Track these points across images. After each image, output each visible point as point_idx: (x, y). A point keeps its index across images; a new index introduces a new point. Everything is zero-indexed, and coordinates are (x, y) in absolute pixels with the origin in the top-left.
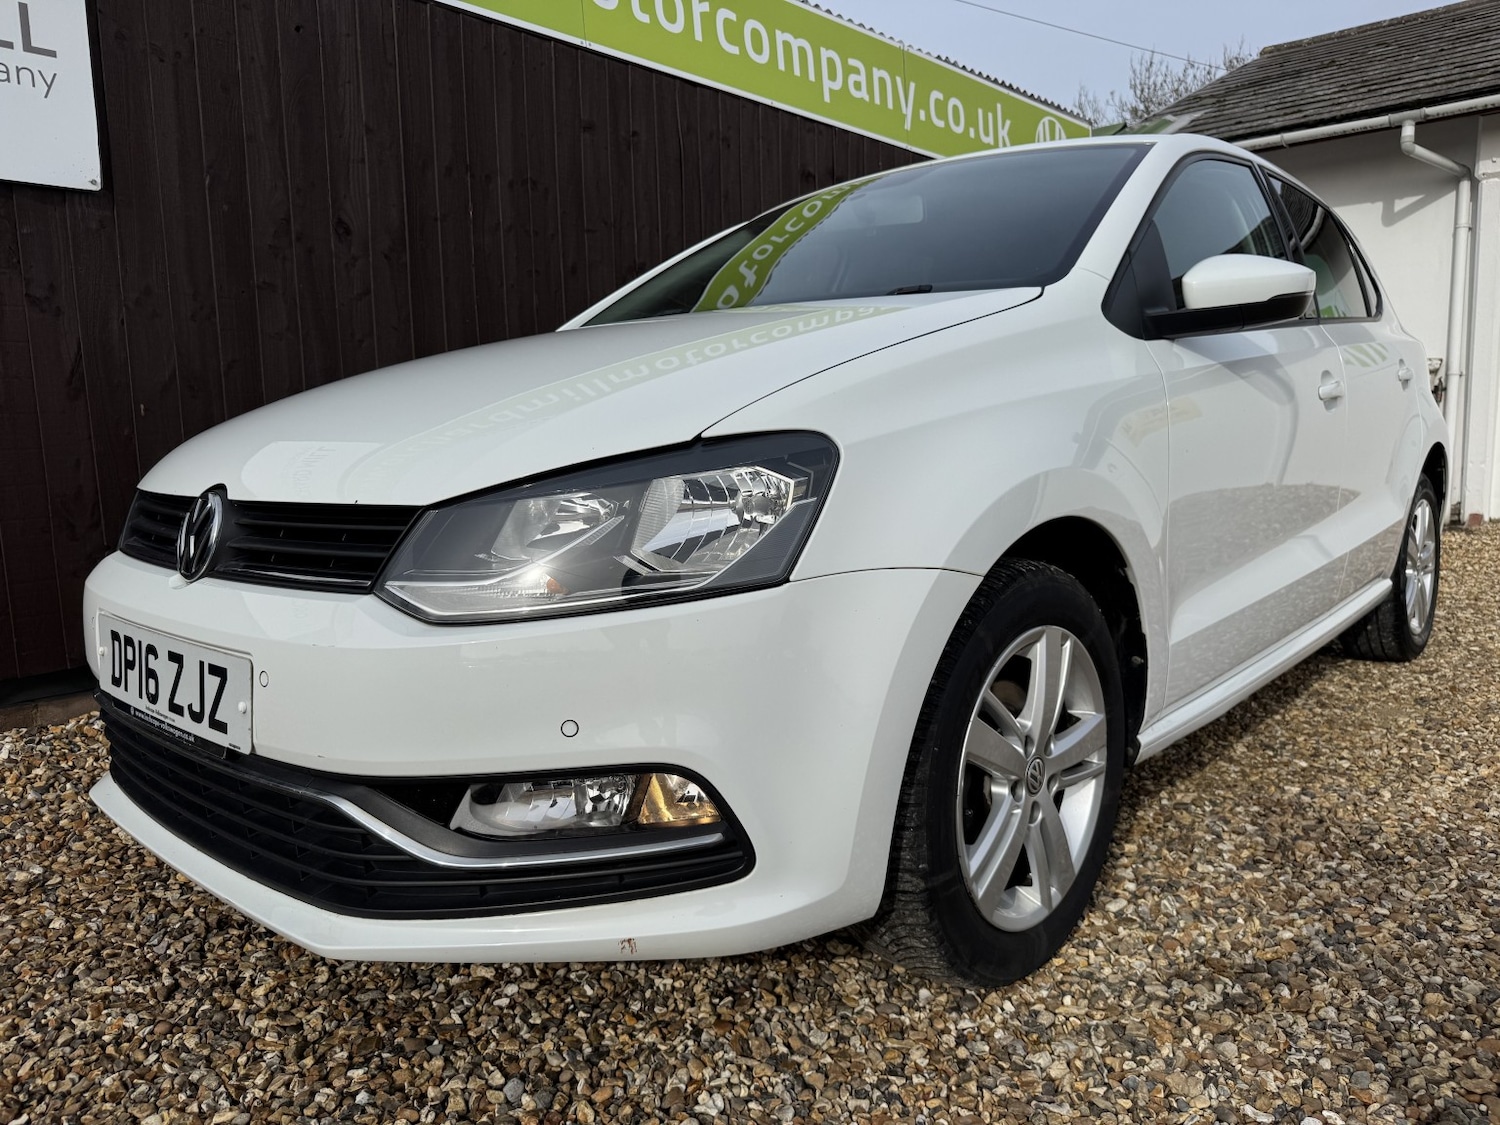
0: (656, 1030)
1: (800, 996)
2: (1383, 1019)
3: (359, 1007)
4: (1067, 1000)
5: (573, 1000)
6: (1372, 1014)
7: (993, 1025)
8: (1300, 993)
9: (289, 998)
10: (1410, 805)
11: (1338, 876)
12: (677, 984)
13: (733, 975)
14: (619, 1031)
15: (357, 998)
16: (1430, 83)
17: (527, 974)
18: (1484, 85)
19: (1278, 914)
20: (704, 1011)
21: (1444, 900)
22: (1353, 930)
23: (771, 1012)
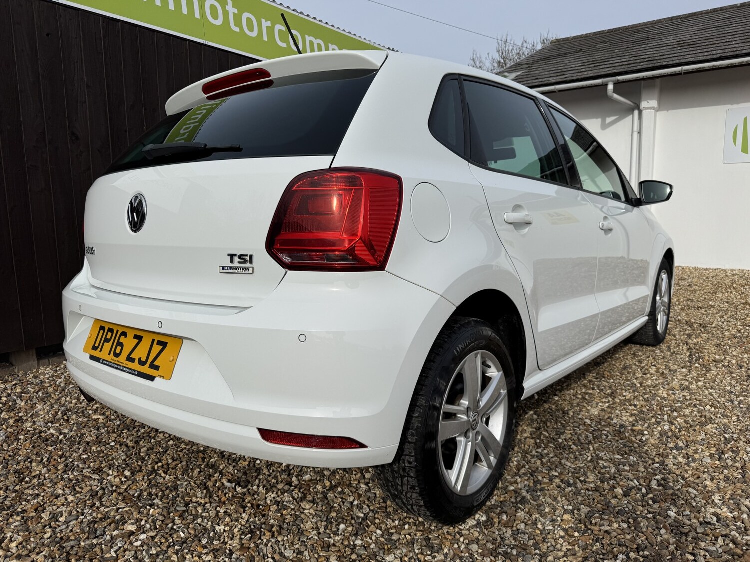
0: (212, 553)
1: (285, 532)
2: (544, 528)
3: (65, 550)
4: (407, 526)
5: (173, 540)
6: (540, 526)
7: (371, 541)
8: (511, 517)
9: (29, 547)
10: (580, 419)
11: (541, 457)
12: (226, 529)
13: (255, 522)
14: (194, 555)
15: (64, 545)
16: (621, 64)
17: (153, 527)
18: (643, 67)
19: (510, 477)
20: (236, 543)
21: (584, 466)
22: (541, 484)
23: (269, 541)
